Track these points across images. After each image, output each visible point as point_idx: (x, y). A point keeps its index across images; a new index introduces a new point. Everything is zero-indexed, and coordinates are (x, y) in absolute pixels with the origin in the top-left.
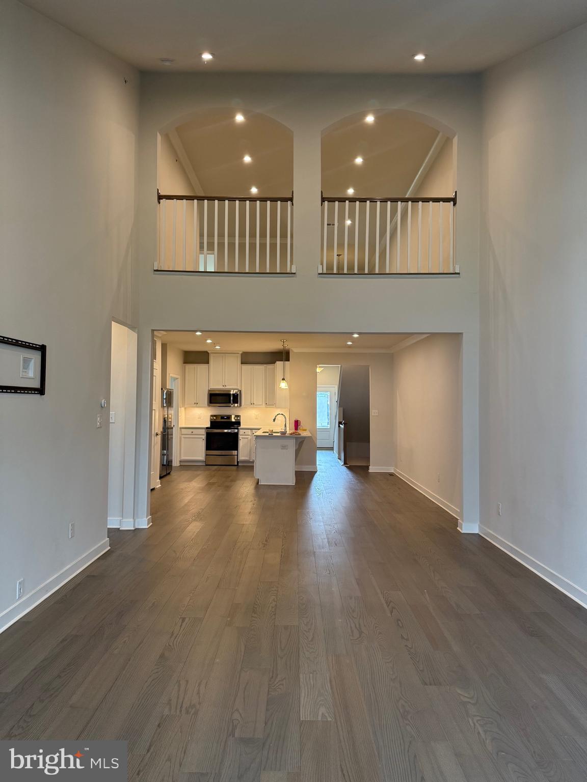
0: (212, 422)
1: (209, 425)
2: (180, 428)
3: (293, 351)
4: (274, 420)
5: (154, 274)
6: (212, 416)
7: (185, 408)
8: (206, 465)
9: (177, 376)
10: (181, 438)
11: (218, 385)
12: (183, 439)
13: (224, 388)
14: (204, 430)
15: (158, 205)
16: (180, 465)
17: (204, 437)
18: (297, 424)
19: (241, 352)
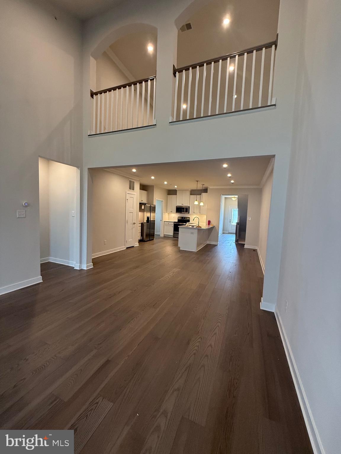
0: (178, 220)
1: (177, 221)
2: (164, 222)
3: (209, 188)
4: (194, 220)
5: (89, 138)
6: (178, 217)
7: (168, 214)
8: (174, 237)
9: (162, 200)
10: (164, 225)
11: (179, 204)
12: (165, 226)
13: (182, 205)
14: (173, 223)
15: (92, 99)
16: (164, 237)
17: (173, 226)
18: (209, 222)
19: (190, 190)
